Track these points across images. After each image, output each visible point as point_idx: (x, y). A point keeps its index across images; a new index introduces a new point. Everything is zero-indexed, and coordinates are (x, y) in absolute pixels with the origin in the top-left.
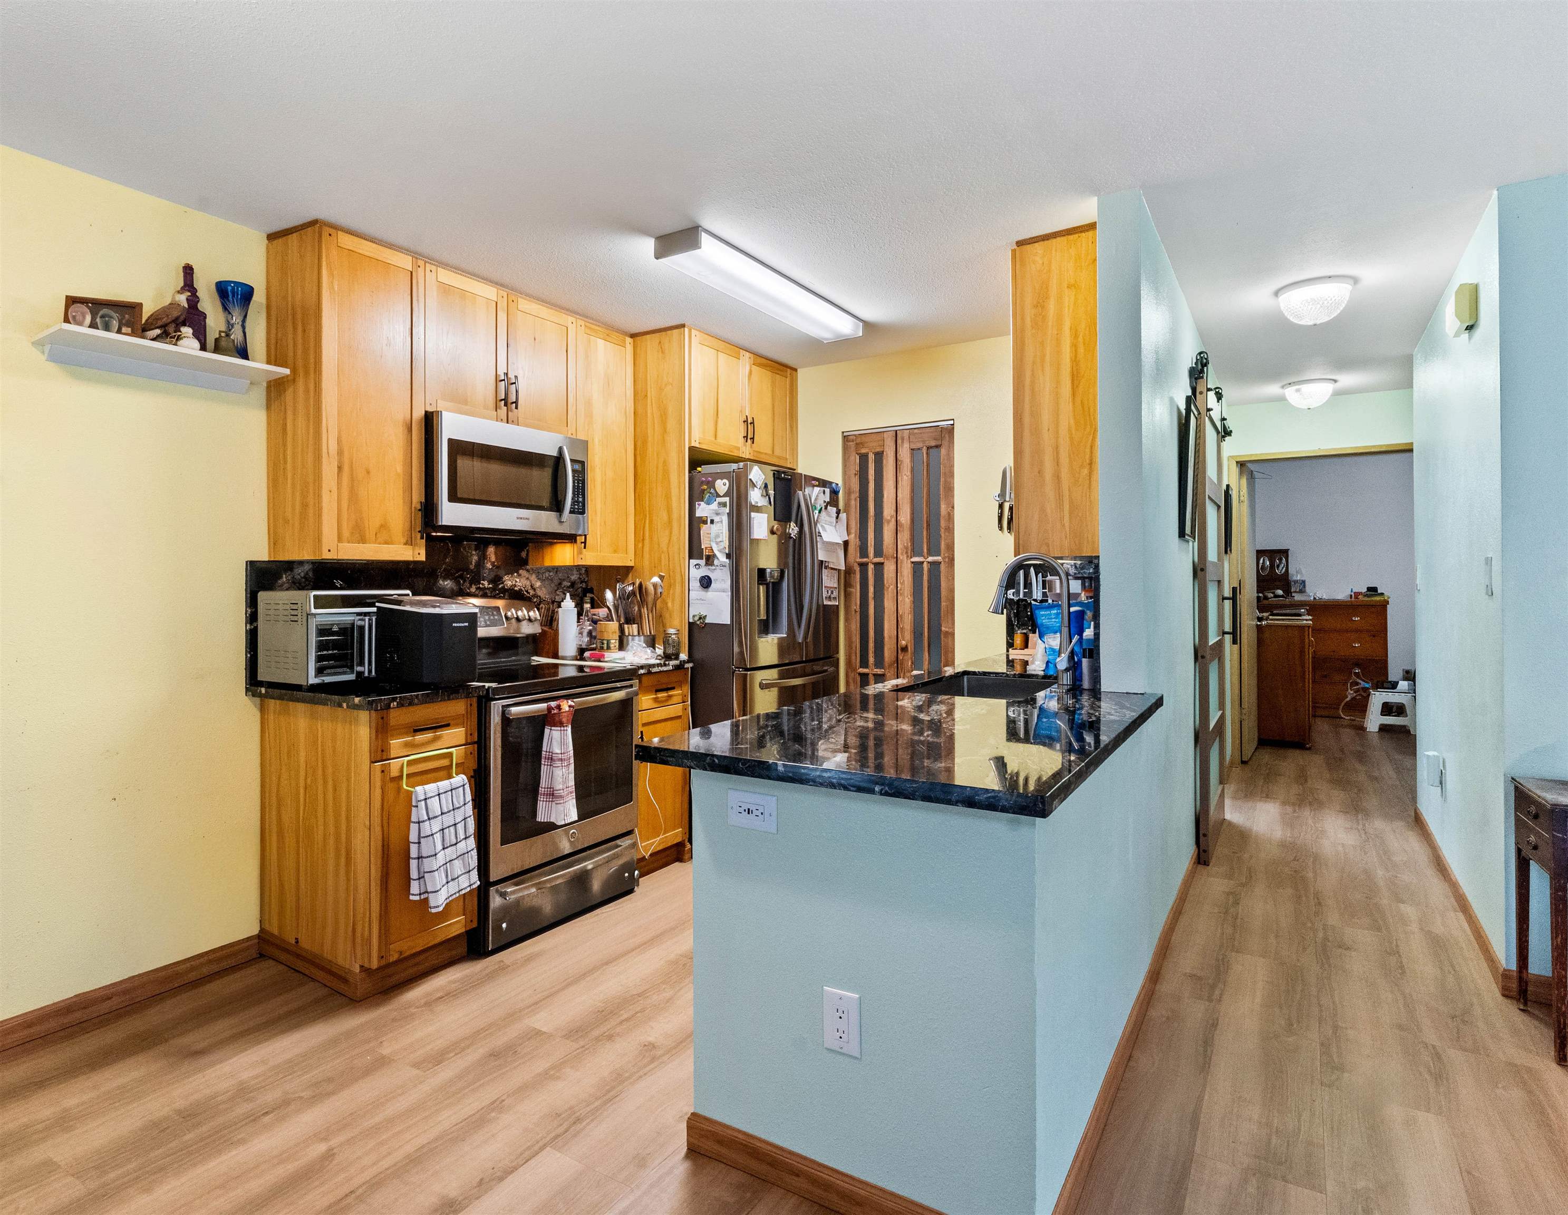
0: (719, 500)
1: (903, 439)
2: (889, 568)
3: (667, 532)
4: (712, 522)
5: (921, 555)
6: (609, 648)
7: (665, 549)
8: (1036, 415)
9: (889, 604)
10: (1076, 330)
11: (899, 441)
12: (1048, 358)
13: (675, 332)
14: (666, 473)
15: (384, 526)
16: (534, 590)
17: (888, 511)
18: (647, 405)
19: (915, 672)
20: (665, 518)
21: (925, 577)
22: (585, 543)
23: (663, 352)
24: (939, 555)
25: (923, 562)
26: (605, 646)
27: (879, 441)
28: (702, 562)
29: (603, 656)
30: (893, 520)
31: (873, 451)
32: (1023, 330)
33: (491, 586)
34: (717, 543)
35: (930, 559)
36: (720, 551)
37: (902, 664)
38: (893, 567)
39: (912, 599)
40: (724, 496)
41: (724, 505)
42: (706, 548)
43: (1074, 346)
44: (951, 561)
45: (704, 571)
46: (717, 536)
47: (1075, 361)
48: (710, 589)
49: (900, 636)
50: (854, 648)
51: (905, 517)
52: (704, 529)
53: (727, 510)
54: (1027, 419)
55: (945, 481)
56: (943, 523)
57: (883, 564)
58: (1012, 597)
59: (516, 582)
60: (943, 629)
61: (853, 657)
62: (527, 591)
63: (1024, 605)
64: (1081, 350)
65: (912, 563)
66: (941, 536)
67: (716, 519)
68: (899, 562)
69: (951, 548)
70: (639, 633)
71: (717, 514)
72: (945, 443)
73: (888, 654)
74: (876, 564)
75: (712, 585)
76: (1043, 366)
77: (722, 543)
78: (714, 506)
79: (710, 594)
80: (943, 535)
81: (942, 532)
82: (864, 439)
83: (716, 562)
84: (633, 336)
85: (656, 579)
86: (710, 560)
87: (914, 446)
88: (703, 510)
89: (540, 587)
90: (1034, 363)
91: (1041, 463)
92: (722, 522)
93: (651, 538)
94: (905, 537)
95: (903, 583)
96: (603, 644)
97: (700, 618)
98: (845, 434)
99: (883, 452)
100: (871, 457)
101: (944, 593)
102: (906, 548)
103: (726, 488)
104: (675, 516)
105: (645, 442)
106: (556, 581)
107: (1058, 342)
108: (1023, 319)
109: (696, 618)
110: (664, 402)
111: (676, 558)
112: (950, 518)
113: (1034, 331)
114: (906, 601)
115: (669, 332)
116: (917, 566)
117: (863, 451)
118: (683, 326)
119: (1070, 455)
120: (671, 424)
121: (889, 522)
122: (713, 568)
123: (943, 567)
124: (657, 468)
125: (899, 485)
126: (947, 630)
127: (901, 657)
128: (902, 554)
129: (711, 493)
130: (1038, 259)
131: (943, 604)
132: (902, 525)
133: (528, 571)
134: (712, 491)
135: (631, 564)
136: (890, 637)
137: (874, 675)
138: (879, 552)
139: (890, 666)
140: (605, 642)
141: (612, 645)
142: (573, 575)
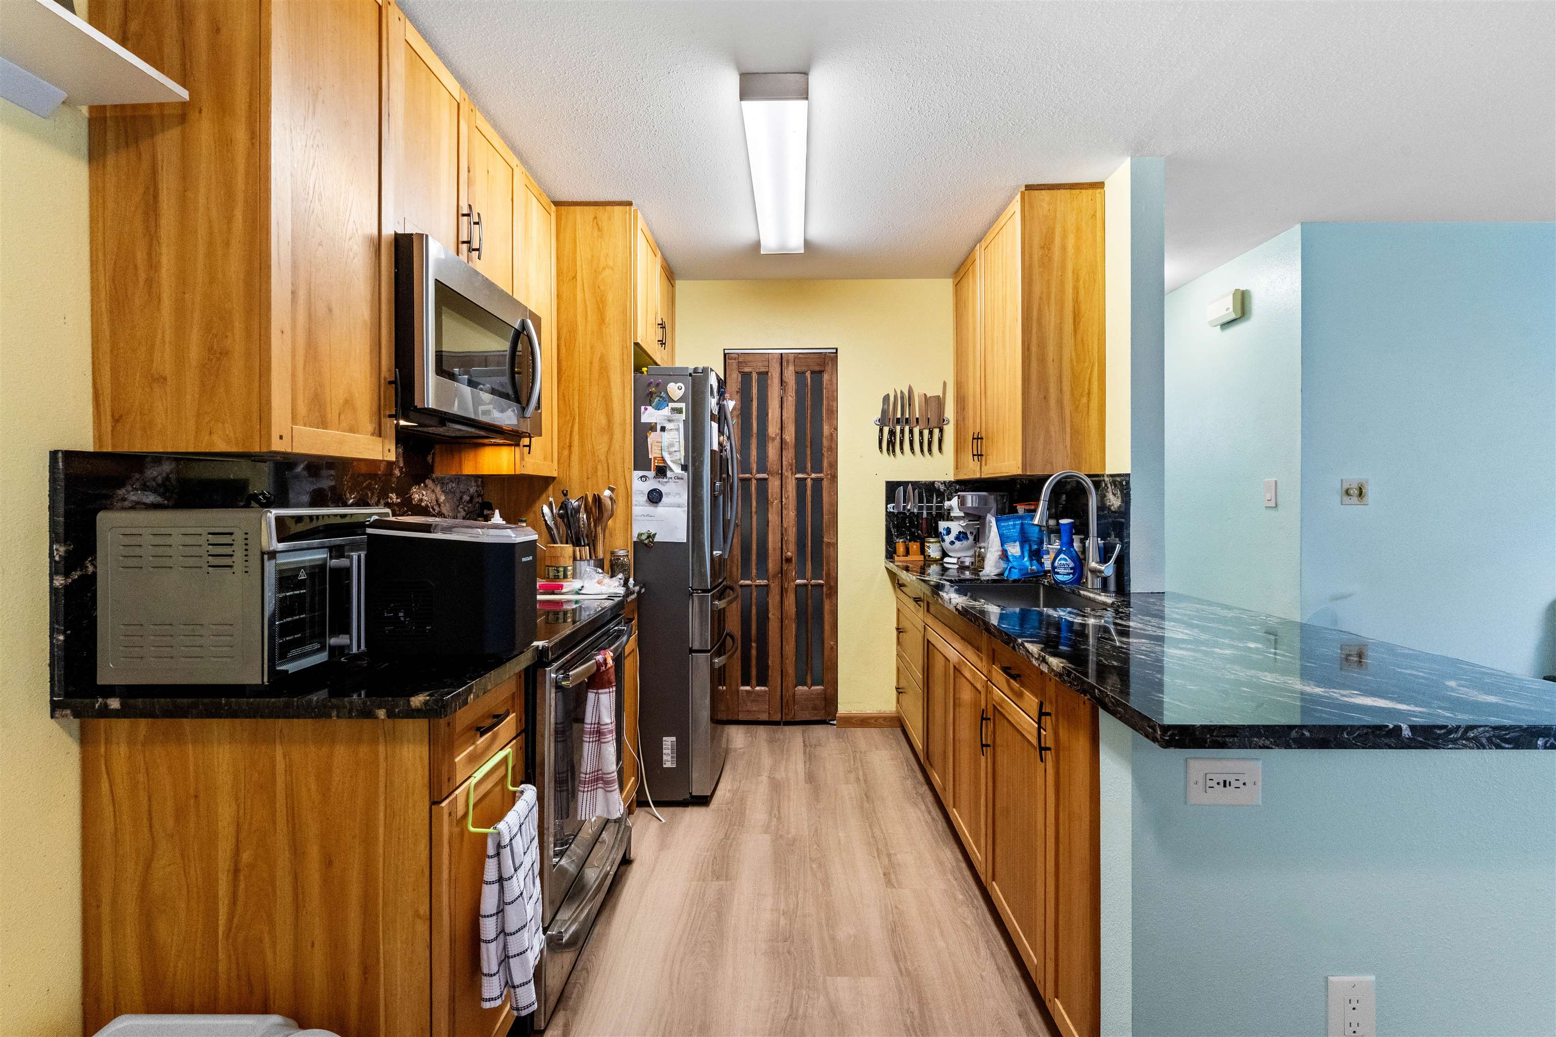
0: (671, 405)
1: (788, 362)
2: (774, 484)
3: (606, 439)
4: (663, 429)
5: (803, 471)
6: (565, 576)
7: (603, 458)
8: (1042, 345)
9: (773, 517)
10: (1078, 275)
11: (785, 364)
12: (1053, 296)
13: (617, 209)
14: (604, 370)
15: (348, 402)
16: (439, 505)
17: (773, 429)
18: (576, 287)
19: (798, 581)
20: (603, 421)
21: (809, 492)
22: (529, 446)
23: (599, 229)
24: (821, 472)
25: (806, 479)
26: (561, 574)
27: (763, 361)
28: (651, 474)
29: (561, 587)
30: (778, 438)
31: (757, 371)
32: (1031, 266)
33: (399, 500)
34: (670, 453)
35: (813, 475)
36: (673, 462)
37: (786, 574)
38: (777, 483)
39: (795, 513)
40: (679, 401)
41: (679, 411)
42: (655, 458)
43: (1076, 289)
44: (834, 478)
45: (652, 484)
46: (671, 445)
47: (1076, 301)
48: (660, 504)
49: (784, 547)
50: (736, 562)
51: (790, 435)
52: (652, 437)
53: (683, 416)
54: (1034, 349)
55: (828, 405)
56: (825, 443)
57: (766, 479)
58: (892, 510)
59: (423, 495)
60: (825, 540)
61: (735, 570)
62: (433, 508)
63: (902, 517)
64: (1082, 292)
65: (796, 479)
66: (823, 455)
67: (669, 426)
68: (784, 477)
69: (834, 465)
70: (590, 558)
71: (670, 421)
72: (829, 368)
73: (772, 565)
74: (758, 480)
75: (663, 500)
76: (1049, 303)
77: (678, 453)
78: (666, 411)
79: (660, 510)
80: (825, 454)
81: (825, 450)
82: (747, 358)
83: (669, 474)
84: (557, 204)
85: (607, 493)
86: (662, 471)
87: (799, 369)
88: (651, 415)
89: (444, 502)
90: (1041, 298)
91: (1047, 390)
92: (678, 430)
93: (582, 445)
94: (789, 455)
95: (787, 498)
96: (558, 572)
97: (649, 537)
98: (726, 351)
99: (767, 373)
100: (755, 376)
101: (826, 507)
102: (791, 465)
103: (681, 393)
104: (617, 419)
105: (573, 331)
106: (458, 495)
107: (1062, 283)
108: (1031, 257)
109: (644, 537)
110: (602, 288)
111: (619, 469)
112: (833, 438)
113: (1041, 269)
114: (791, 515)
115: (608, 208)
116: (801, 483)
117: (747, 370)
118: (630, 204)
119: (1071, 384)
120: (612, 313)
121: (773, 439)
122: (665, 480)
123: (825, 483)
124: (591, 363)
125: (785, 405)
126: (829, 541)
127: (785, 568)
128: (787, 470)
129: (661, 397)
130: (1045, 205)
131: (826, 517)
132: (787, 443)
133: (433, 481)
134: (663, 394)
135: (555, 474)
136: (774, 549)
137: (756, 586)
138: (762, 468)
139: (774, 576)
140: (561, 569)
141: (569, 573)
142: (472, 487)
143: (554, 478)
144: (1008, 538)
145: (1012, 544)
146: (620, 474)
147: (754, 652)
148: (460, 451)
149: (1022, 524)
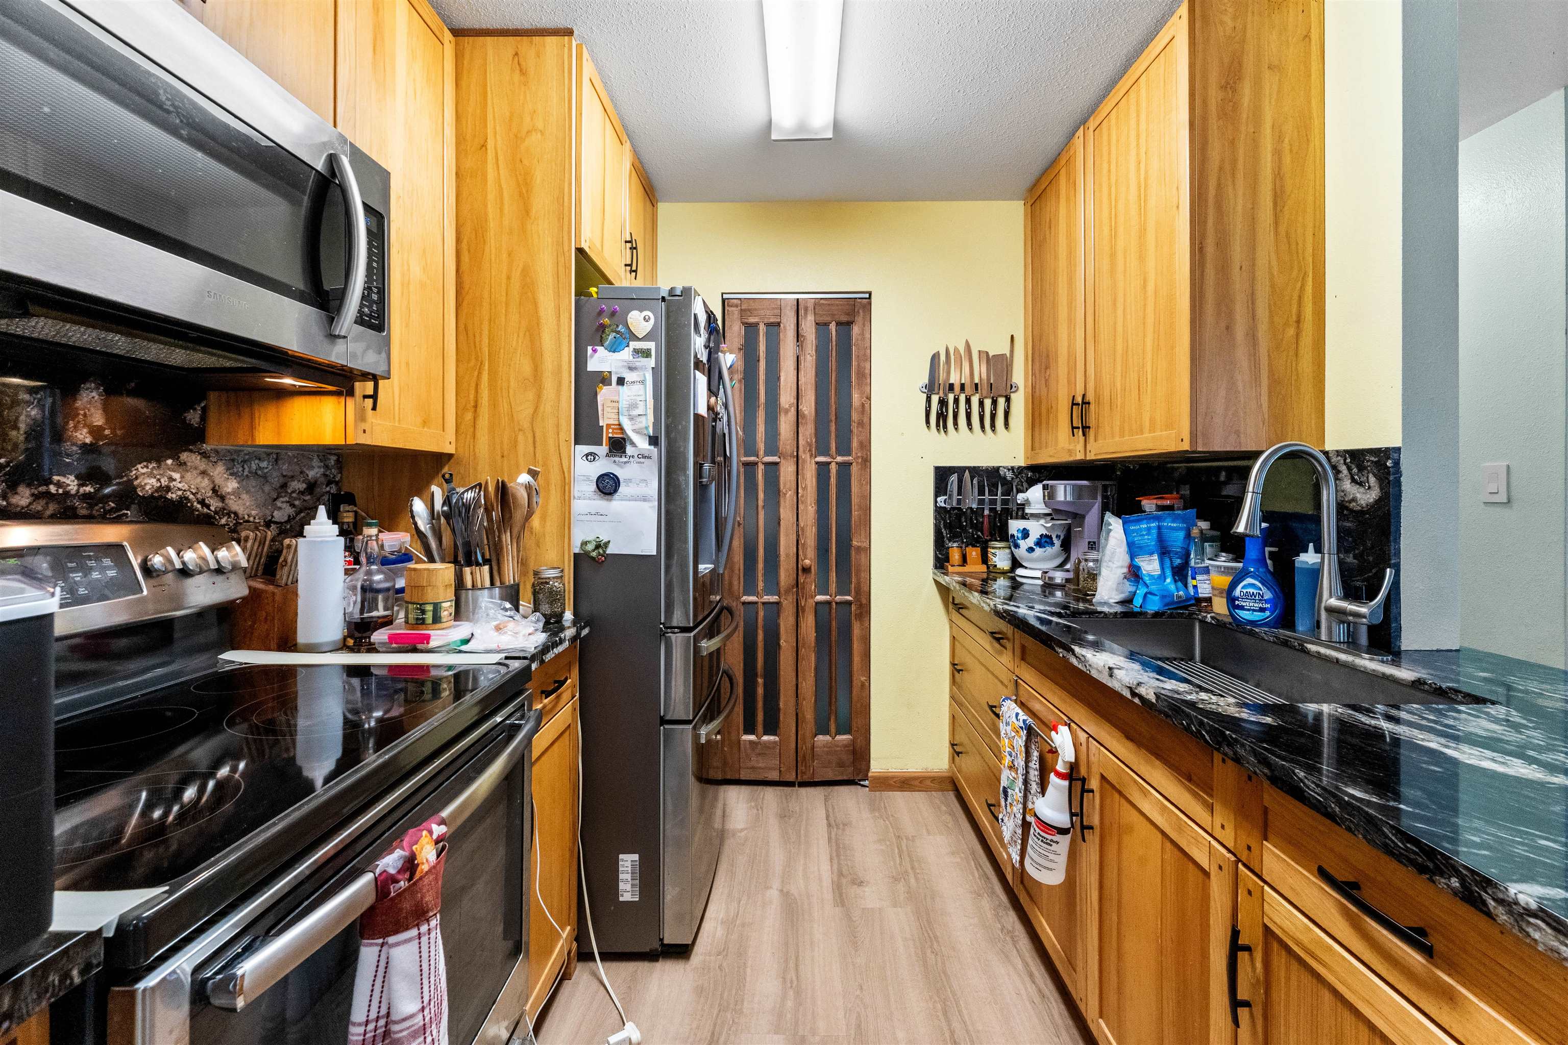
0: (634, 345)
1: (806, 309)
2: (787, 471)
3: (531, 395)
4: (621, 381)
5: (826, 453)
6: (437, 619)
7: (526, 425)
8: (1223, 244)
9: (786, 513)
10: (1280, 131)
11: (802, 312)
12: (1240, 165)
13: (550, 40)
14: (528, 287)
16: (221, 498)
17: (786, 398)
18: (485, 161)
19: (820, 598)
20: (527, 368)
21: (833, 480)
22: (374, 397)
23: (523, 72)
24: (850, 455)
25: (830, 463)
26: (429, 617)
27: (774, 309)
28: (602, 450)
29: (427, 638)
30: (793, 410)
31: (766, 321)
32: (1205, 119)
33: (88, 489)
34: (631, 418)
35: (839, 459)
36: (637, 431)
37: (803, 588)
38: (793, 468)
39: (815, 508)
40: (645, 338)
41: (646, 354)
42: (608, 426)
43: (1278, 153)
44: (866, 462)
45: (603, 465)
46: (633, 406)
47: (1278, 175)
48: (616, 496)
49: (800, 553)
50: (737, 572)
51: (808, 406)
52: (604, 394)
53: (651, 362)
54: (1210, 249)
55: (859, 365)
56: (855, 416)
57: (776, 464)
58: (943, 505)
59: (171, 480)
60: (855, 543)
61: (735, 583)
62: (201, 502)
63: (956, 514)
64: (1287, 159)
65: (817, 463)
66: (851, 431)
67: (629, 376)
68: (800, 461)
69: (866, 446)
70: (492, 583)
71: (631, 369)
72: (859, 319)
73: (785, 576)
74: (767, 464)
75: (621, 489)
76: (1233, 175)
77: (643, 419)
78: (626, 354)
79: (616, 505)
80: (855, 430)
81: (854, 426)
82: (753, 305)
83: (629, 450)
84: (458, 33)
85: (524, 478)
86: (618, 446)
87: (821, 320)
88: (602, 361)
89: (237, 493)
90: (1221, 169)
91: (1230, 314)
92: (643, 382)
93: (494, 405)
94: (808, 432)
95: (804, 489)
96: (423, 612)
97: (598, 547)
98: (725, 296)
99: (779, 324)
100: (762, 327)
101: (855, 500)
102: (810, 445)
103: (649, 326)
104: (548, 364)
105: (480, 231)
106: (274, 481)
107: (1255, 145)
108: (1205, 102)
109: (590, 547)
110: (525, 162)
111: (551, 442)
112: (865, 409)
113: (1221, 122)
114: (809, 511)
115: (536, 39)
116: (823, 468)
117: (752, 320)
118: (569, 32)
119: (1270, 305)
120: (541, 201)
121: (787, 411)
122: (624, 459)
123: (854, 469)
124: (509, 278)
125: (802, 367)
126: (859, 544)
127: (801, 580)
128: (804, 452)
129: (618, 332)
130: (1227, 19)
131: (855, 513)
132: (804, 416)
134: (621, 328)
135: (450, 449)
136: (787, 555)
137: (764, 603)
138: (772, 448)
139: (788, 591)
140: (429, 608)
141: (444, 614)
142: (312, 468)
143: (450, 456)
144: (1140, 548)
145: (1146, 557)
146: (552, 448)
147: (760, 691)
148: (251, 404)
149: (1159, 528)
